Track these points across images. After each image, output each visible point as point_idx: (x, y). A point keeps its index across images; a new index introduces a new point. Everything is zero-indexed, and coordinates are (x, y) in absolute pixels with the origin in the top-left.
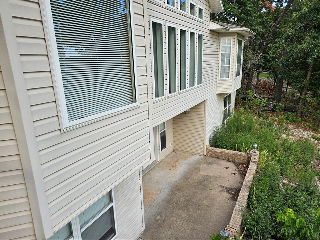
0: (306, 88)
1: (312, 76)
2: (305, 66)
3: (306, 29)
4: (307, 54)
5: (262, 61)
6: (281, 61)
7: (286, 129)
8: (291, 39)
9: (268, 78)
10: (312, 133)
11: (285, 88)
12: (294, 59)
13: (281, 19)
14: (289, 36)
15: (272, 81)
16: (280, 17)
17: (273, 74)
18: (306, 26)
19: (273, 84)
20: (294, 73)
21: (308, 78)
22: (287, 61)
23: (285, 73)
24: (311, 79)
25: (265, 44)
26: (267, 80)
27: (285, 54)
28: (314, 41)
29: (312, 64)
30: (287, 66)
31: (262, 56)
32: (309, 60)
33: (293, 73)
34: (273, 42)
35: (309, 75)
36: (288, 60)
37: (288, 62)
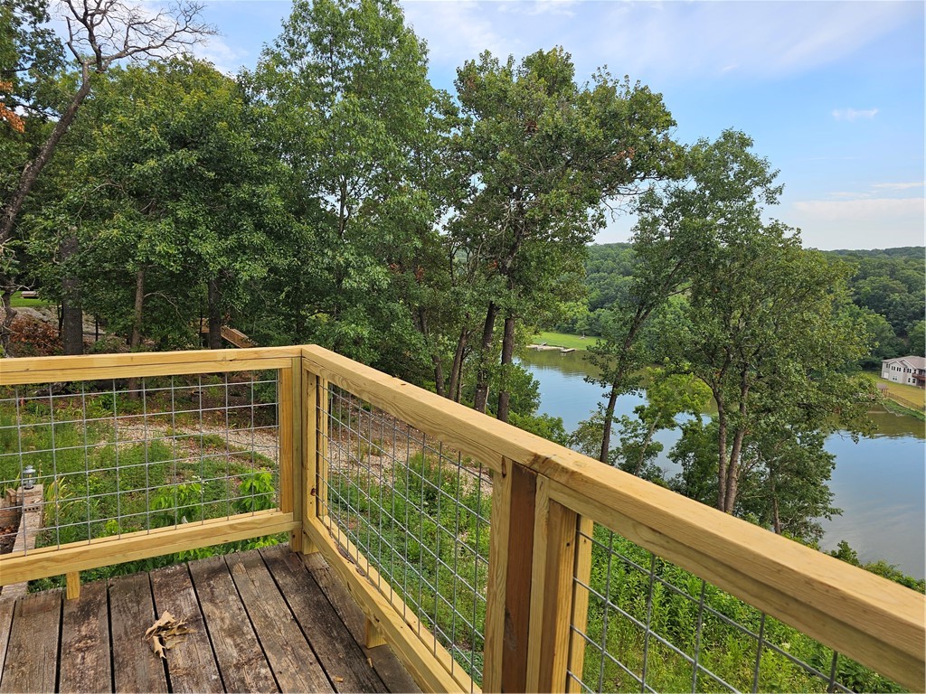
0: (137, 328)
1: (146, 301)
2: (127, 280)
3: (112, 193)
4: (126, 252)
5: (11, 260)
6: (67, 265)
7: (107, 429)
8: (83, 212)
9: (38, 308)
10: (165, 428)
11: (93, 334)
12: (99, 261)
13: (51, 154)
14: (77, 207)
15: (53, 316)
16: (45, 151)
17: (53, 299)
18: (112, 189)
19: (57, 325)
20: (104, 295)
21: (138, 305)
22: (83, 264)
23: (84, 295)
24: (144, 309)
25: (12, 215)
26: (36, 314)
27: (76, 247)
28: (134, 225)
29: (140, 274)
30: (84, 278)
31: (10, 247)
32: (130, 266)
33: (101, 294)
34: (35, 208)
35: (139, 298)
36: (85, 261)
37: (85, 266)
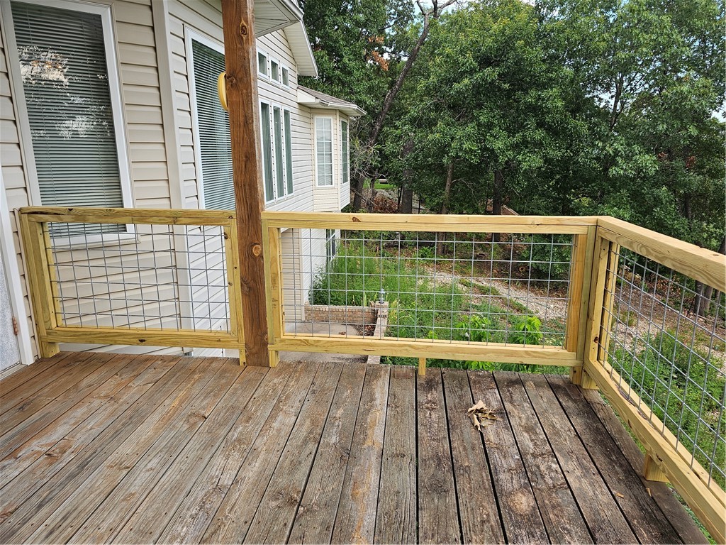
0: (445, 205)
1: (452, 185)
2: (441, 169)
3: (437, 107)
4: (443, 149)
5: (376, 158)
6: (407, 160)
7: (423, 273)
8: (417, 123)
9: (387, 190)
10: (459, 277)
11: (416, 209)
12: (426, 157)
13: (400, 85)
14: (415, 119)
15: (395, 196)
16: (398, 82)
17: (396, 184)
18: (438, 104)
19: (397, 202)
20: (429, 181)
21: (447, 188)
22: (416, 159)
23: (414, 181)
24: (451, 191)
25: (378, 128)
26: (386, 194)
27: (411, 148)
28: (450, 129)
29: (451, 166)
30: (415, 169)
31: (377, 149)
32: (445, 161)
33: (425, 180)
34: (390, 123)
35: (448, 183)
36: (417, 158)
37: (417, 161)
